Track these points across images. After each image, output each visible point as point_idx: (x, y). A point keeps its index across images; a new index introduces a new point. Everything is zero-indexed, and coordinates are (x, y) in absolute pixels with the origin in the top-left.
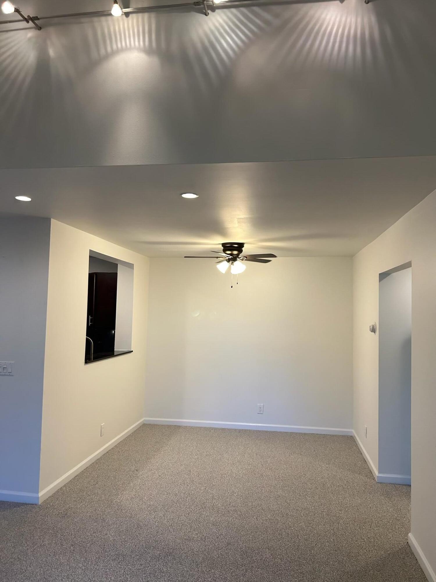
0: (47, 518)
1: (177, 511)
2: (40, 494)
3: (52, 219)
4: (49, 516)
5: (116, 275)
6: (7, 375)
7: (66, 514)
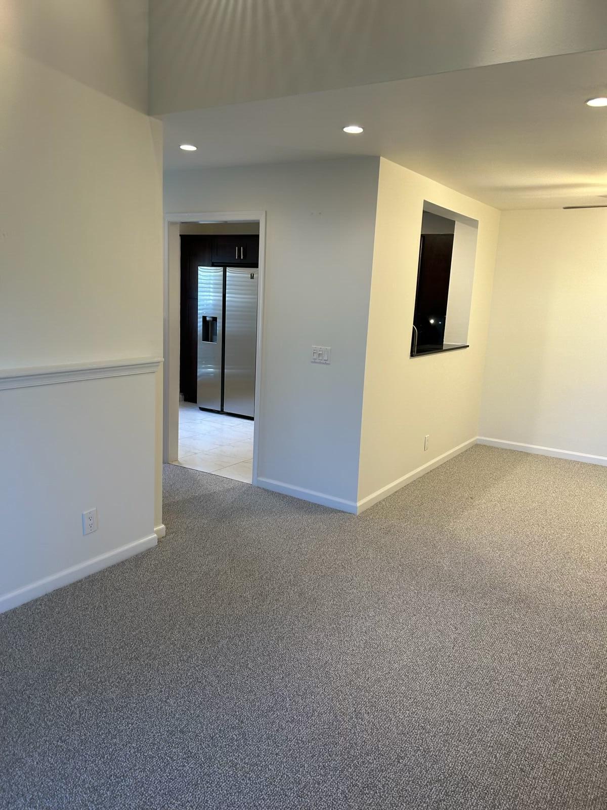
0: (368, 531)
1: (530, 555)
2: (359, 504)
3: (381, 157)
4: (370, 529)
5: (451, 236)
6: (323, 363)
7: (389, 531)
